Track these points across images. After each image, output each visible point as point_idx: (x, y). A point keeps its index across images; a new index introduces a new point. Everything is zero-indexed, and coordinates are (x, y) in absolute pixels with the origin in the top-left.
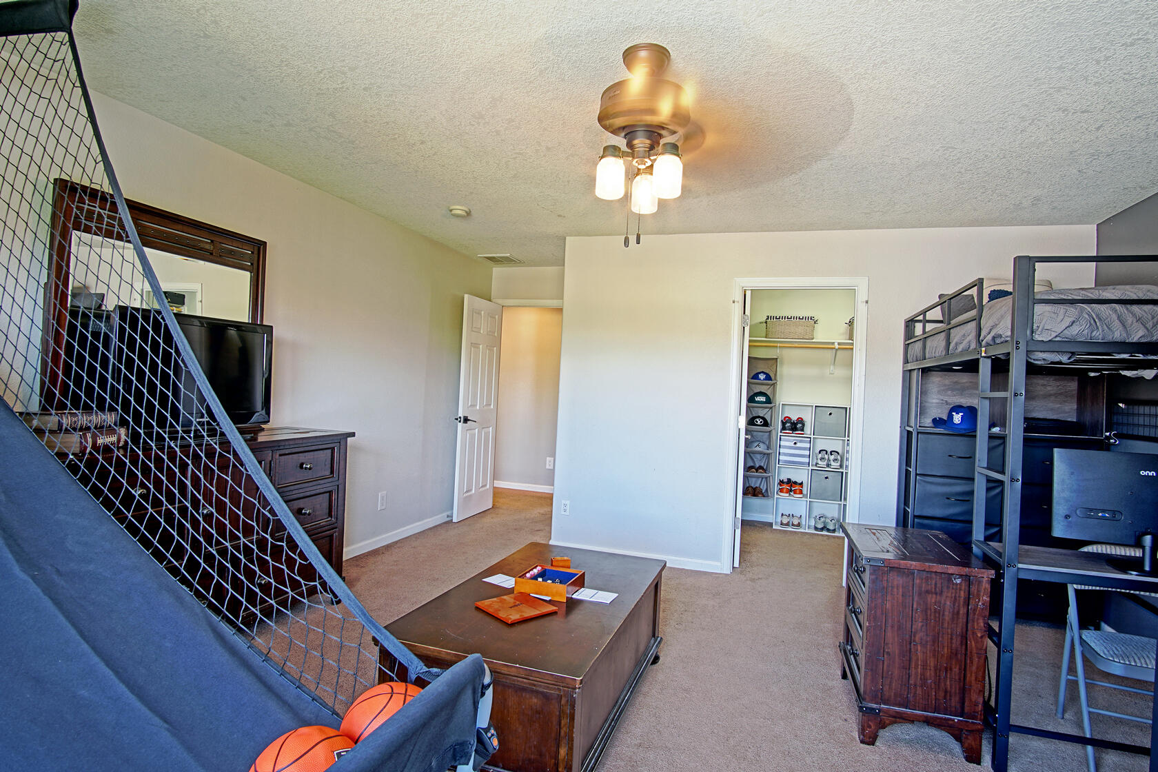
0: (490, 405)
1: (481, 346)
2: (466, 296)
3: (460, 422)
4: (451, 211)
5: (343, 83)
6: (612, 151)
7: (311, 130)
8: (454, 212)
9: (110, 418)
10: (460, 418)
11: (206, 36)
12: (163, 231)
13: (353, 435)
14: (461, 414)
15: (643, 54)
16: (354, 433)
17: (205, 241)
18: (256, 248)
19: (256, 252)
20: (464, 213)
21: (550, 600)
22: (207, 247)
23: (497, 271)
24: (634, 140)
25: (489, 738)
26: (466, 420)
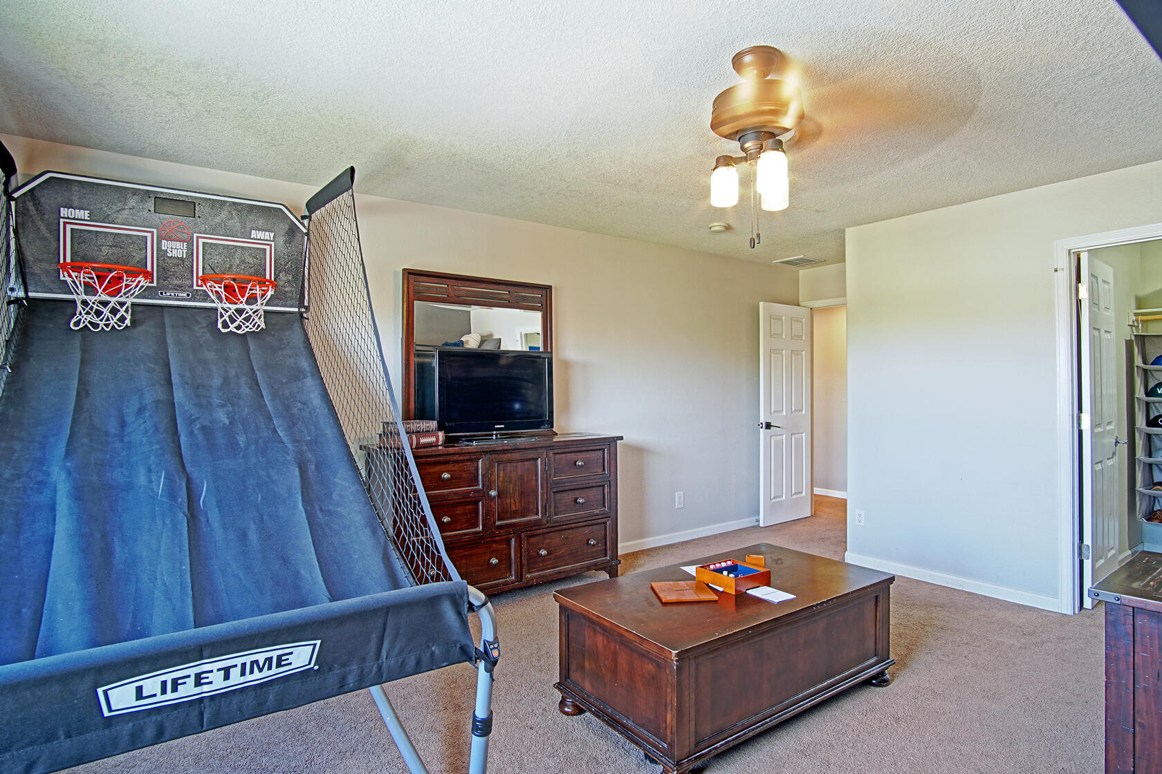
0: (802, 410)
1: (784, 352)
2: (761, 304)
3: (762, 428)
4: (710, 228)
5: (550, 157)
6: (726, 161)
7: (558, 193)
8: (713, 229)
9: (433, 424)
10: (762, 424)
11: (454, 155)
12: (472, 291)
13: (621, 438)
14: (762, 420)
15: (748, 59)
16: (622, 437)
17: (503, 292)
18: (544, 291)
19: (544, 295)
20: (723, 229)
21: (723, 592)
22: (505, 297)
23: (803, 273)
24: (745, 143)
25: (491, 649)
26: (768, 426)
